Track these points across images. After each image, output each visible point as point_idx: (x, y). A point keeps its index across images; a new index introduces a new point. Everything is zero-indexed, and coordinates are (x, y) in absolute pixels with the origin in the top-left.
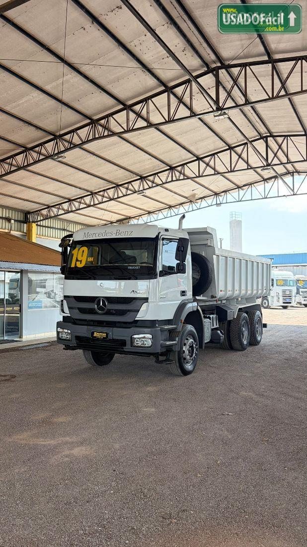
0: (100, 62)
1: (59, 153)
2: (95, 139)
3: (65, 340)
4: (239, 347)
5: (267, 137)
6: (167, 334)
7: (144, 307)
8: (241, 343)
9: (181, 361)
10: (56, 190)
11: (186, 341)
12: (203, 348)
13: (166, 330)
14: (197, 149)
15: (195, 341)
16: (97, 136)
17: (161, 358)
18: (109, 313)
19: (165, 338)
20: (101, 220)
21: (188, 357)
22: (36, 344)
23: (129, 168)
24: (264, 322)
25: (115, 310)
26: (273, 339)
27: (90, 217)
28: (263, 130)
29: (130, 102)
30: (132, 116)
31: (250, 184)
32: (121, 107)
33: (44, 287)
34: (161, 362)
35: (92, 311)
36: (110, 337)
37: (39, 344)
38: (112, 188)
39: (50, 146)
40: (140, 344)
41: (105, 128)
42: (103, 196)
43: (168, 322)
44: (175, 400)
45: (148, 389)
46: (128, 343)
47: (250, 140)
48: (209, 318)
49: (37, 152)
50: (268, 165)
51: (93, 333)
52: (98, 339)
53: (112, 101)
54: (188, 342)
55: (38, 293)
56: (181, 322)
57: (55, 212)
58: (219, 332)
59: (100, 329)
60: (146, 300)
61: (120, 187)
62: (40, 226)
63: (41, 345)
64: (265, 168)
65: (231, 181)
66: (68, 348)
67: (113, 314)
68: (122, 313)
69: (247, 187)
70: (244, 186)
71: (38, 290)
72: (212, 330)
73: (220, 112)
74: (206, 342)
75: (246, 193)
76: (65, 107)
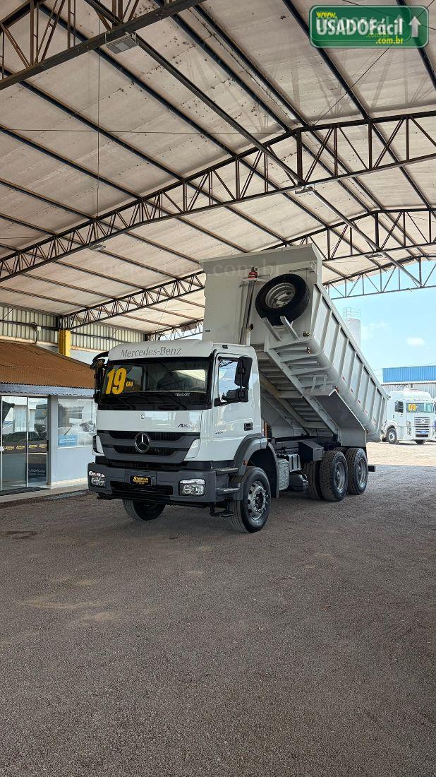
0: (145, 128)
1: (97, 241)
2: (143, 223)
3: (98, 486)
4: (332, 496)
5: (376, 213)
6: (226, 478)
7: (195, 444)
8: (335, 492)
9: (245, 514)
10: (96, 287)
11: (252, 489)
12: (277, 496)
13: (224, 474)
14: (283, 230)
15: (265, 489)
16: (145, 219)
17: (217, 510)
18: (152, 452)
19: (224, 483)
20: (159, 324)
21: (255, 509)
22: (66, 493)
23: (192, 256)
24: (370, 463)
25: (160, 448)
26: (385, 485)
27: (143, 320)
28: (370, 203)
29: (188, 175)
30: (191, 191)
31: (361, 274)
32: (175, 180)
33: (80, 416)
34: (217, 515)
35: (131, 450)
36: (153, 483)
37: (70, 493)
38: (170, 283)
39: (84, 232)
40: (190, 491)
41: (157, 206)
42: (159, 293)
43: (227, 463)
44: (230, 562)
45: (200, 548)
46: (175, 490)
47: (349, 218)
48: (287, 458)
49: (69, 240)
50: (379, 250)
51: (132, 478)
52: (137, 485)
53: (162, 174)
54: (254, 490)
55: (71, 425)
56: (244, 464)
57: (96, 316)
58: (301, 476)
59: (142, 472)
60: (197, 435)
61: (182, 282)
62: (76, 333)
63: (73, 494)
64: (375, 254)
65: (333, 270)
66: (102, 496)
67: (158, 454)
68: (168, 452)
69: (356, 277)
70: (353, 275)
71: (72, 421)
72: (291, 474)
73: (303, 187)
74: (281, 489)
75: (356, 286)
76: (102, 184)
